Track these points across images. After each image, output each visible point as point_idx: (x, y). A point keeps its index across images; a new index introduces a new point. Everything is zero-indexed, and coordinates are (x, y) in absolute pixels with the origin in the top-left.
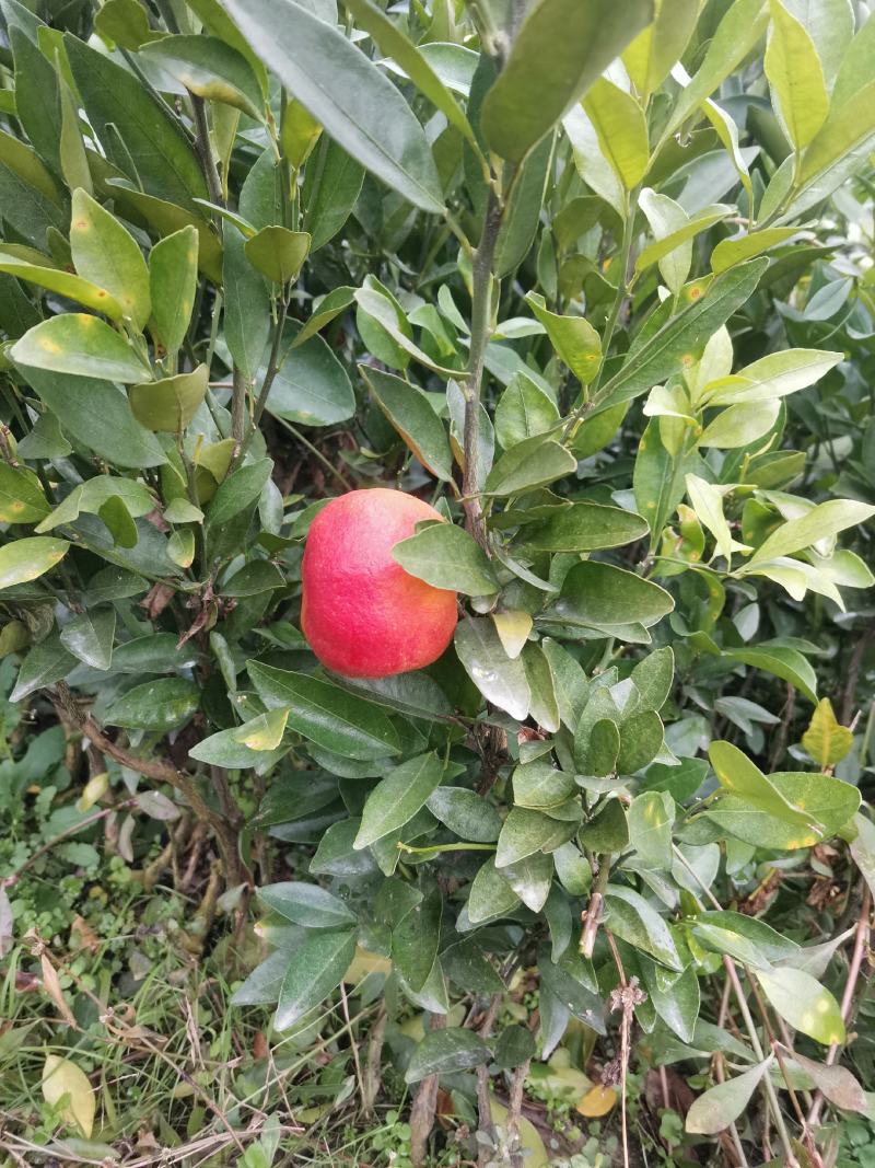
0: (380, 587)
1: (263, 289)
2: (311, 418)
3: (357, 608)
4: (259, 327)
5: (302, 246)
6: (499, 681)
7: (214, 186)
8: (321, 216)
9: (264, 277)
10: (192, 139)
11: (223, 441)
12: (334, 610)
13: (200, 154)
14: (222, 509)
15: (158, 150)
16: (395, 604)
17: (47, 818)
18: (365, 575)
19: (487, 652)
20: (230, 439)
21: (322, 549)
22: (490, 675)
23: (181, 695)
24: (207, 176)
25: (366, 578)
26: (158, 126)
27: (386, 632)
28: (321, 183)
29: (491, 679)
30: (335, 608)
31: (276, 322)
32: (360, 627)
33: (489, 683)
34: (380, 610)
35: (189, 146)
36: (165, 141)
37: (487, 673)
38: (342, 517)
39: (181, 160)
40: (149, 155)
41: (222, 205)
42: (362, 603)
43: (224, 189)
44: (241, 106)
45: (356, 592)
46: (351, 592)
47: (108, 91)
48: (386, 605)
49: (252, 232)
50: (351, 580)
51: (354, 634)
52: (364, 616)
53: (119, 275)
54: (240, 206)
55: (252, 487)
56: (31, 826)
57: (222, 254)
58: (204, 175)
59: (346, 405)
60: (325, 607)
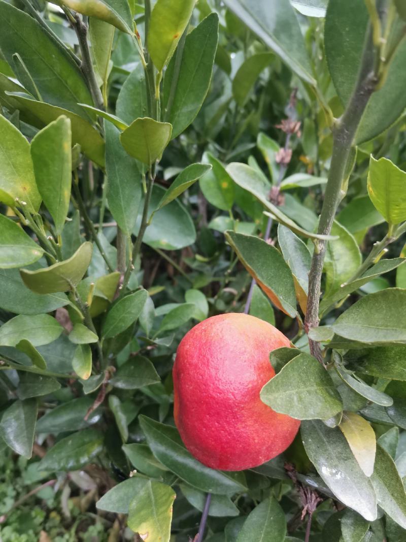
0: (243, 408)
1: (135, 168)
2: (168, 245)
3: (224, 427)
4: (133, 197)
5: (165, 134)
6: (345, 479)
7: (97, 97)
8: (177, 113)
9: (137, 161)
10: (78, 63)
11: (112, 274)
12: (204, 427)
13: (85, 74)
14: (112, 327)
15: (55, 75)
16: (256, 421)
17: (26, 469)
18: (230, 399)
19: (330, 448)
20: (117, 272)
21: (191, 373)
22: (337, 473)
23: (91, 441)
24: (92, 90)
25: (231, 401)
26: (54, 56)
27: (249, 445)
28: (176, 89)
29: (338, 477)
30: (206, 426)
31: (146, 191)
32: (227, 443)
33: (337, 481)
34: (243, 428)
35: (77, 69)
36: (60, 67)
37: (334, 471)
38: (206, 344)
39: (73, 80)
40: (49, 78)
41: (104, 110)
42: (228, 423)
43: (104, 98)
44: (112, 21)
45: (223, 414)
46: (218, 414)
47: (16, 33)
48: (249, 423)
49: (125, 126)
50: (217, 403)
51: (223, 448)
52: (230, 434)
53: (15, 167)
54: (117, 111)
55: (133, 312)
56: (17, 473)
57: (104, 146)
58: (89, 89)
59: (189, 235)
60: (196, 424)
